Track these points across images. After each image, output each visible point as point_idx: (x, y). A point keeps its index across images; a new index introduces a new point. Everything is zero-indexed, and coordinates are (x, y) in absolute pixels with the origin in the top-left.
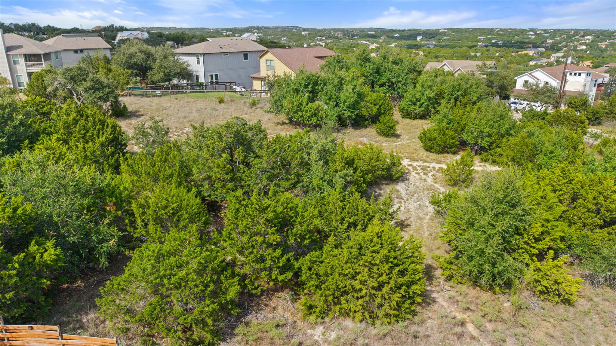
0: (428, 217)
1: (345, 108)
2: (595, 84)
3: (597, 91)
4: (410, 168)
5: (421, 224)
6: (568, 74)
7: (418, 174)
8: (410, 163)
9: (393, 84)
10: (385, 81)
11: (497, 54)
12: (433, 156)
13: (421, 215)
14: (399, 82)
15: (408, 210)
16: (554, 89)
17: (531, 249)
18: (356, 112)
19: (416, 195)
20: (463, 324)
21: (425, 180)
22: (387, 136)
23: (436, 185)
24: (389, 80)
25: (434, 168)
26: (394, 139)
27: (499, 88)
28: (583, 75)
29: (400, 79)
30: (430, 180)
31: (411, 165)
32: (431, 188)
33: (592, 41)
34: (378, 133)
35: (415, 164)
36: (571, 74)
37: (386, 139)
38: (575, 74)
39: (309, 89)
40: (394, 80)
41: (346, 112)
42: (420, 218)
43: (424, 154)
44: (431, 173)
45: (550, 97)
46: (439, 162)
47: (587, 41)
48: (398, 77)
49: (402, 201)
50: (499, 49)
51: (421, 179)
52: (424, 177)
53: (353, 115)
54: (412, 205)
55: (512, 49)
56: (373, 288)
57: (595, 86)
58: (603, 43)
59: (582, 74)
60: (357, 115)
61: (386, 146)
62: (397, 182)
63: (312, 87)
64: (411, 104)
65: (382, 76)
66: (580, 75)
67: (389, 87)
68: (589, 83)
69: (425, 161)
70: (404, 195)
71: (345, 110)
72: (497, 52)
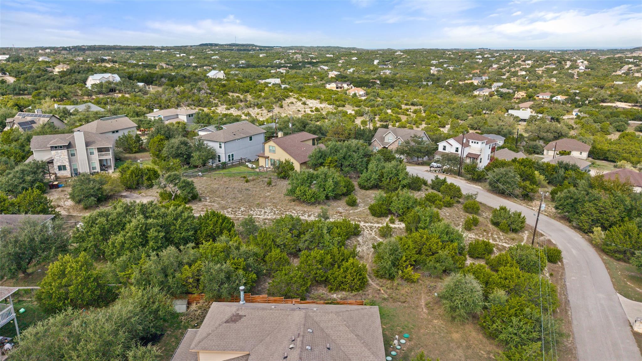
0: (371, 253)
3: (492, 151)
4: (364, 227)
5: (368, 257)
7: (368, 230)
8: (364, 224)
12: (376, 219)
13: (368, 253)
15: (363, 251)
17: (403, 265)
18: (335, 193)
19: (367, 243)
20: (379, 290)
21: (371, 234)
22: (352, 206)
23: (376, 237)
25: (375, 227)
26: (356, 207)
30: (373, 234)
31: (365, 226)
32: (373, 239)
33: (532, 67)
34: (347, 204)
35: (367, 225)
36: (472, 142)
38: (475, 142)
42: (368, 254)
43: (371, 217)
44: (374, 230)
46: (378, 223)
47: (527, 67)
49: (361, 246)
51: (369, 234)
52: (371, 232)
54: (365, 248)
56: (351, 280)
57: (490, 148)
58: (541, 69)
61: (352, 213)
62: (358, 236)
64: (364, 182)
66: (478, 143)
69: (371, 223)
70: (361, 243)
71: (329, 193)
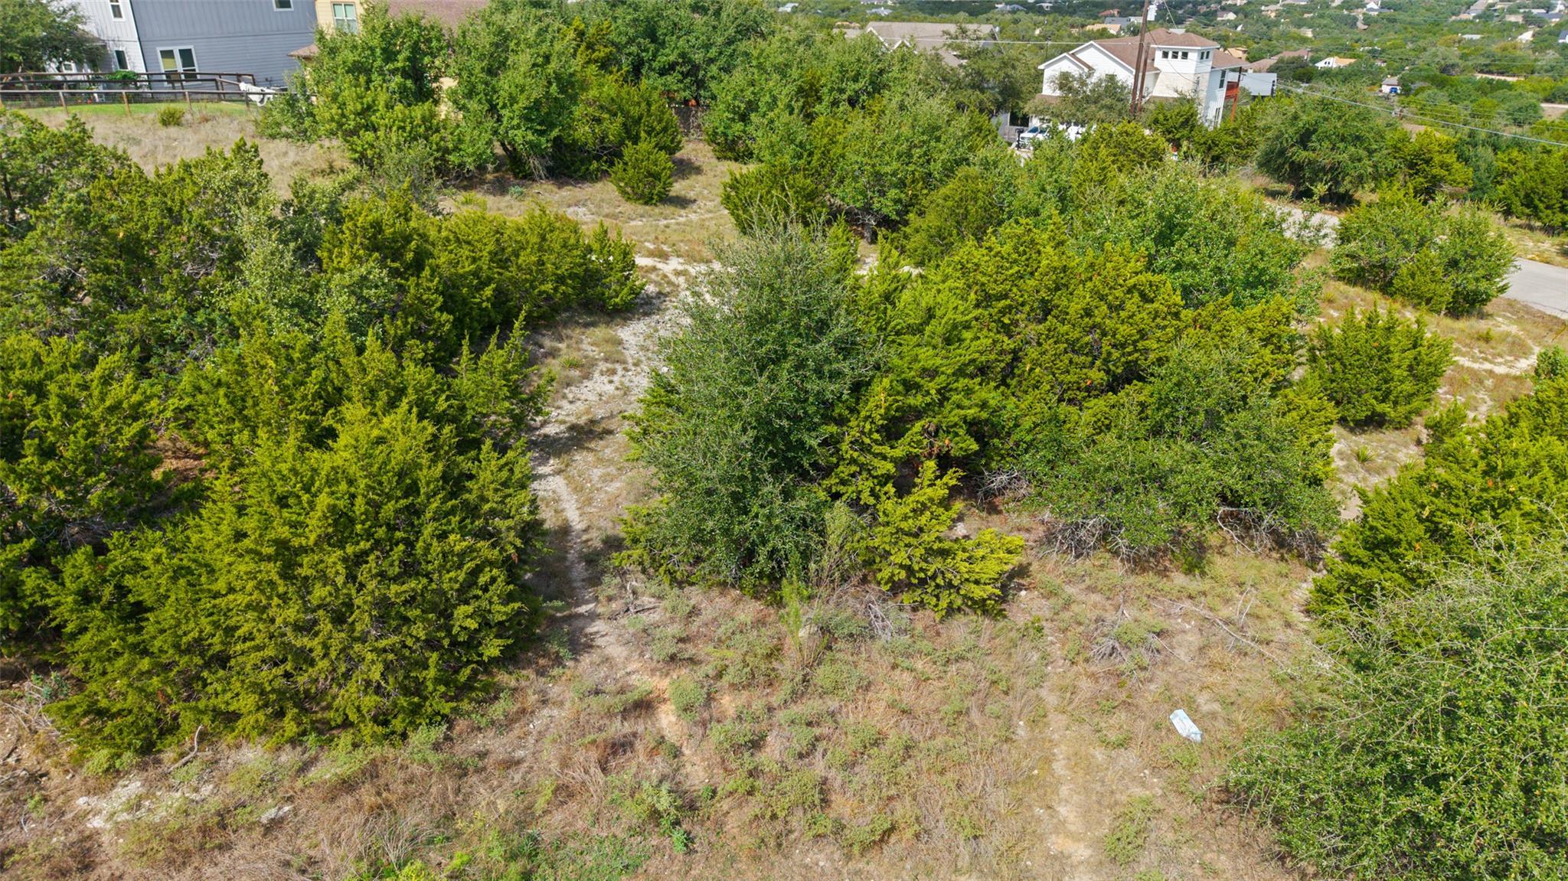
1: (515, 122)
2: (1222, 82)
3: (1227, 97)
4: (681, 280)
6: (1159, 54)
8: (683, 268)
9: (696, 68)
10: (672, 58)
11: (1037, 32)
14: (712, 61)
16: (1123, 88)
17: (876, 462)
18: (555, 133)
22: (648, 201)
24: (683, 55)
26: (668, 209)
27: (1001, 93)
28: (1193, 56)
29: (713, 52)
31: (685, 273)
33: (1249, 3)
34: (624, 193)
35: (698, 269)
36: (1165, 55)
37: (641, 209)
38: (1175, 56)
39: (400, 65)
40: (698, 57)
41: (519, 132)
45: (1110, 108)
47: (1239, 2)
48: (707, 47)
49: (619, 367)
50: (1041, 18)
53: (543, 140)
55: (1070, 20)
57: (1221, 86)
58: (1272, 7)
59: (1190, 55)
60: (557, 141)
62: (625, 319)
63: (408, 59)
64: (733, 120)
65: (663, 44)
66: (1185, 55)
67: (685, 75)
68: (1207, 76)
70: (631, 351)
71: (518, 127)
72: (1036, 25)
